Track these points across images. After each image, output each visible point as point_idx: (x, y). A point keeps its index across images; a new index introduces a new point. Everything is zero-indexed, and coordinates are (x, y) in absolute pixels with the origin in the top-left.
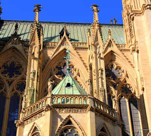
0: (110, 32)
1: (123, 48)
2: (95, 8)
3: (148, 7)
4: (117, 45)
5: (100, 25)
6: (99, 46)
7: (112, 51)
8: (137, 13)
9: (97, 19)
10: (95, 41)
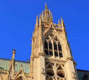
0: (22, 66)
1: (28, 75)
2: (14, 51)
3: (42, 54)
4: (24, 73)
5: (15, 61)
6: (11, 72)
7: (21, 76)
8: (36, 57)
9: (14, 57)
10: (10, 70)
